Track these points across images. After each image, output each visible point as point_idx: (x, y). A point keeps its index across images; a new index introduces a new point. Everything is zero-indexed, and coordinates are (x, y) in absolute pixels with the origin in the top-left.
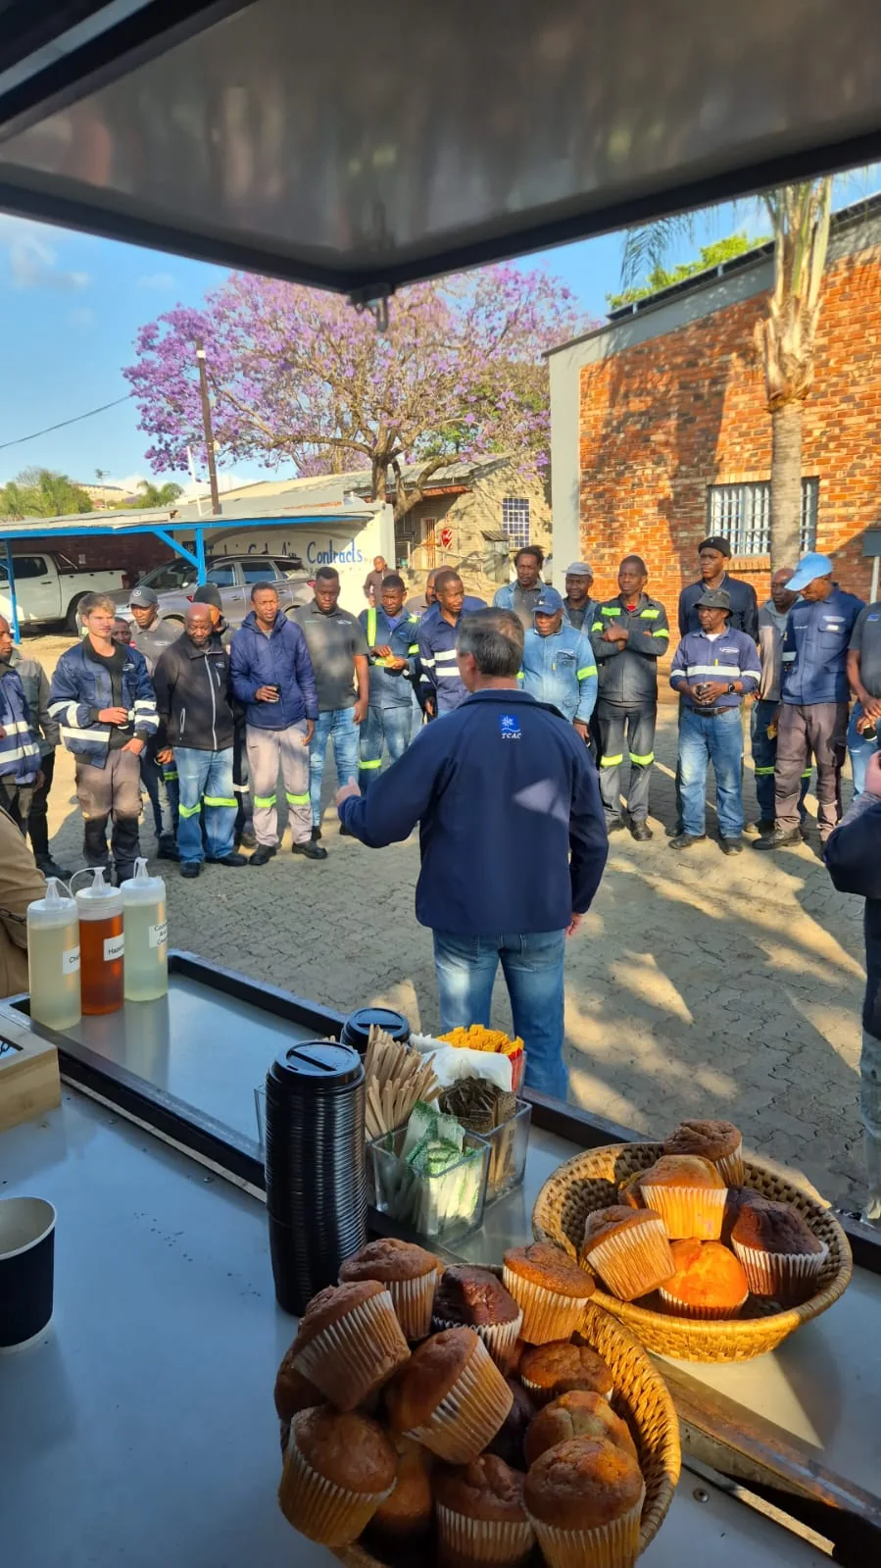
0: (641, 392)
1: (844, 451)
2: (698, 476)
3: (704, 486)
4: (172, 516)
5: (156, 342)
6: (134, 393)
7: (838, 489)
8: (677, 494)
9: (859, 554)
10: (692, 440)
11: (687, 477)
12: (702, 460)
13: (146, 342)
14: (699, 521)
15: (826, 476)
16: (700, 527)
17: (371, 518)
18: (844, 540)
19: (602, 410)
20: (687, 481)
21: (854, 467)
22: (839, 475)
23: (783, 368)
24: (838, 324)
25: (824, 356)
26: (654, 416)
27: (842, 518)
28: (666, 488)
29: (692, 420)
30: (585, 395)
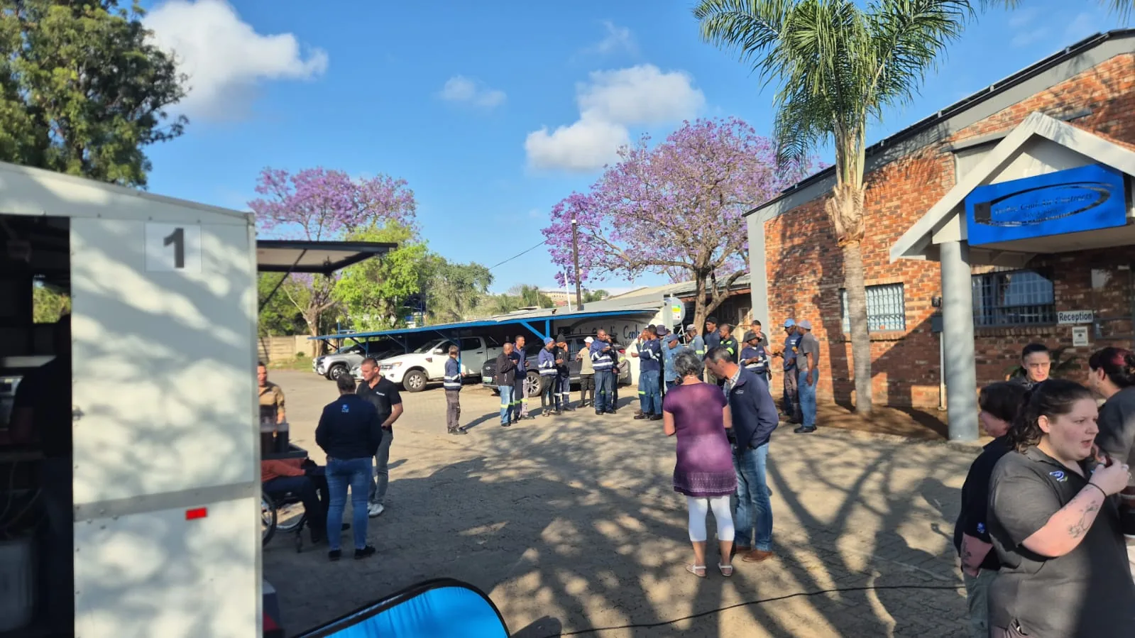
0: (800, 234)
1: (916, 267)
2: (833, 283)
3: (836, 289)
4: (553, 312)
5: (562, 213)
6: (547, 242)
7: (915, 290)
8: (822, 294)
9: (931, 330)
10: (828, 262)
11: (827, 283)
12: (835, 274)
13: (557, 214)
14: (835, 310)
15: (908, 282)
16: (836, 314)
17: (658, 311)
18: (921, 321)
19: (778, 245)
20: (827, 286)
21: (923, 276)
22: (915, 281)
23: (843, 224)
24: (905, 193)
25: (899, 211)
26: (806, 248)
27: (920, 308)
28: (816, 290)
29: (827, 251)
30: (767, 238)
